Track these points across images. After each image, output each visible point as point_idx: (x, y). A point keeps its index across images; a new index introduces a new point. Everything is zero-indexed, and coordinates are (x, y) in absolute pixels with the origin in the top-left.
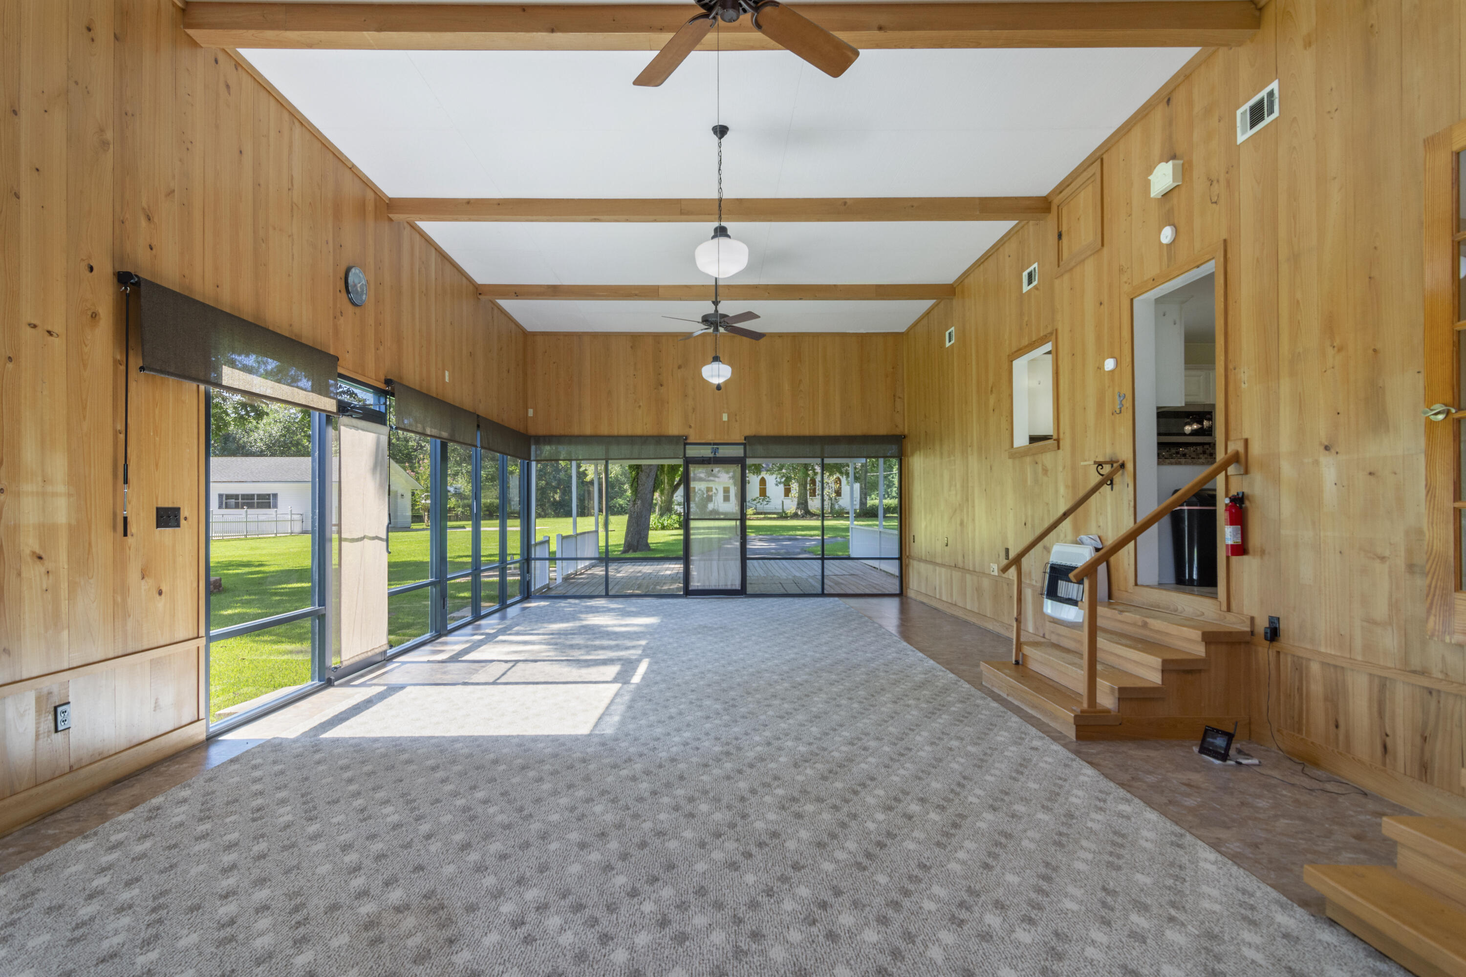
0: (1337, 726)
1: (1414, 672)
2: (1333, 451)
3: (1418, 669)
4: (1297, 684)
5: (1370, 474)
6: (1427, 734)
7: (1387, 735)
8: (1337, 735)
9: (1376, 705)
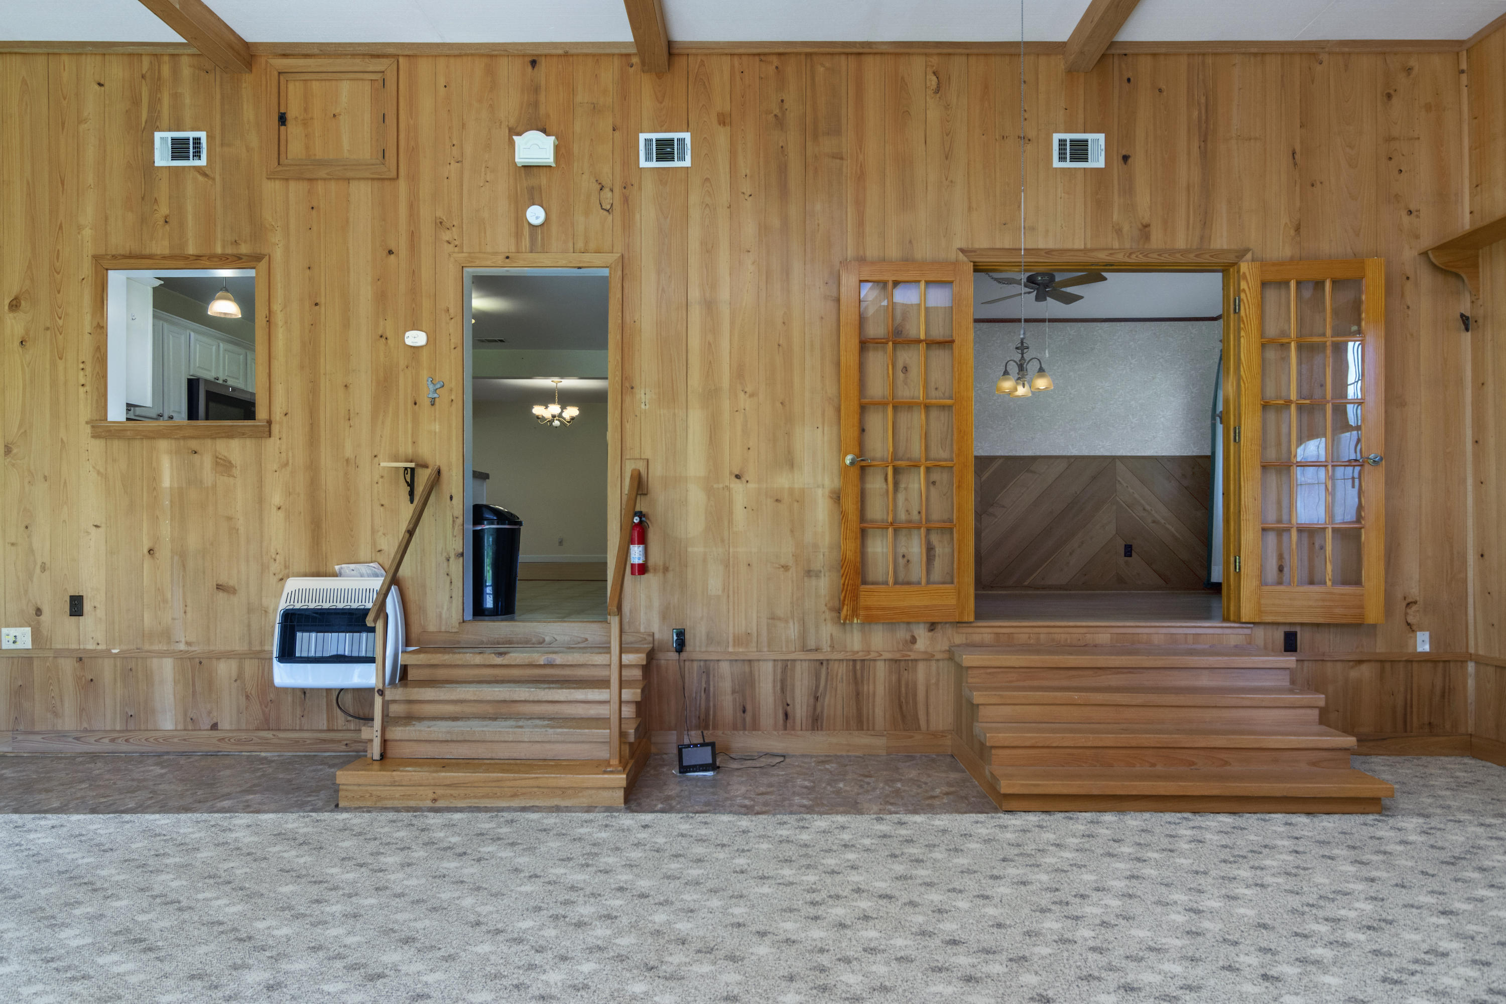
0: (744, 711)
1: (810, 650)
2: (744, 480)
3: (813, 647)
4: (704, 685)
5: (777, 500)
6: (819, 694)
7: (788, 705)
8: (744, 719)
9: (779, 684)
